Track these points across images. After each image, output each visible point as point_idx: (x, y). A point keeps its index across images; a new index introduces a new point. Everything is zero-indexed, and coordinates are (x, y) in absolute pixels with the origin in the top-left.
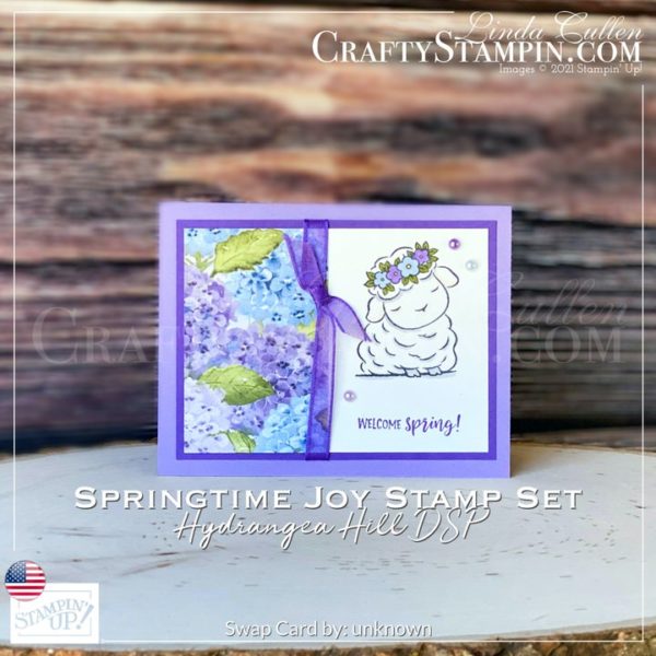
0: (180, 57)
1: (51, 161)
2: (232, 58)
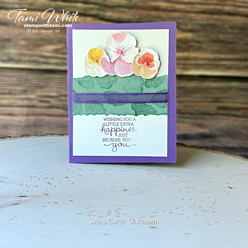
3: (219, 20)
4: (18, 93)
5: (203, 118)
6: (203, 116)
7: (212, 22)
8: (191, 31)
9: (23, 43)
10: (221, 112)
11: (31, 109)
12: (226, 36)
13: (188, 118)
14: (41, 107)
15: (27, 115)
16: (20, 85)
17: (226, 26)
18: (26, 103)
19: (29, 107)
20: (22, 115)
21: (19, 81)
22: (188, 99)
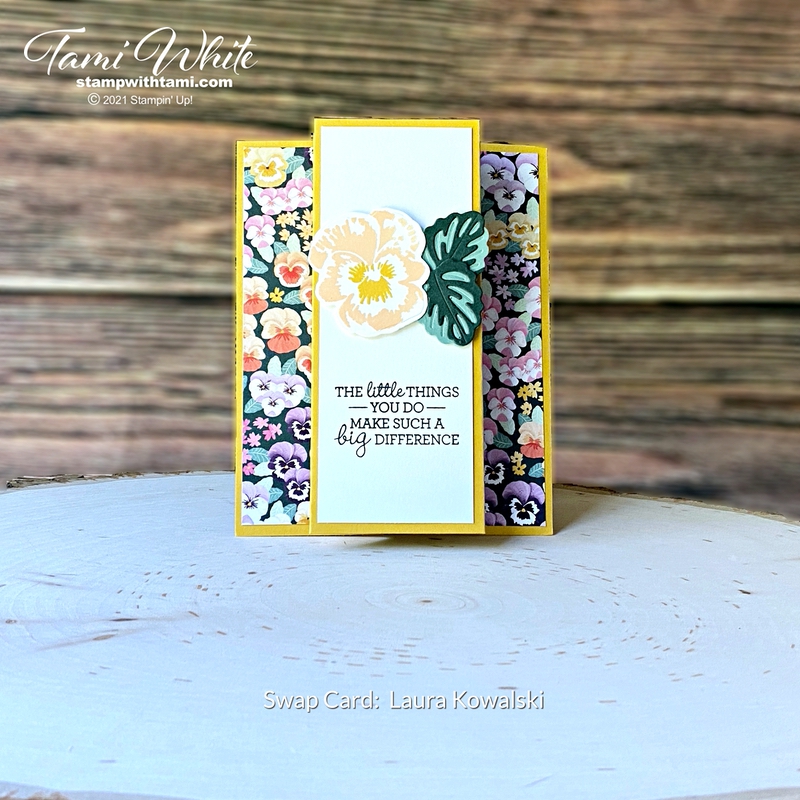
3: (712, 130)
4: (101, 367)
5: (679, 435)
6: (679, 428)
7: (690, 137)
8: (626, 166)
9: (116, 215)
10: (735, 413)
11: (142, 417)
12: (738, 178)
13: (630, 434)
14: (172, 410)
15: (131, 435)
16: (107, 342)
17: (737, 148)
18: (125, 397)
19: (135, 408)
20: (115, 434)
21: (105, 330)
22: (627, 374)
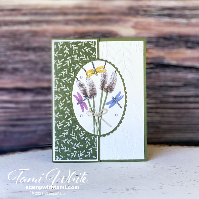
0: (83, 17)
1: (39, 54)
2: (100, 17)
